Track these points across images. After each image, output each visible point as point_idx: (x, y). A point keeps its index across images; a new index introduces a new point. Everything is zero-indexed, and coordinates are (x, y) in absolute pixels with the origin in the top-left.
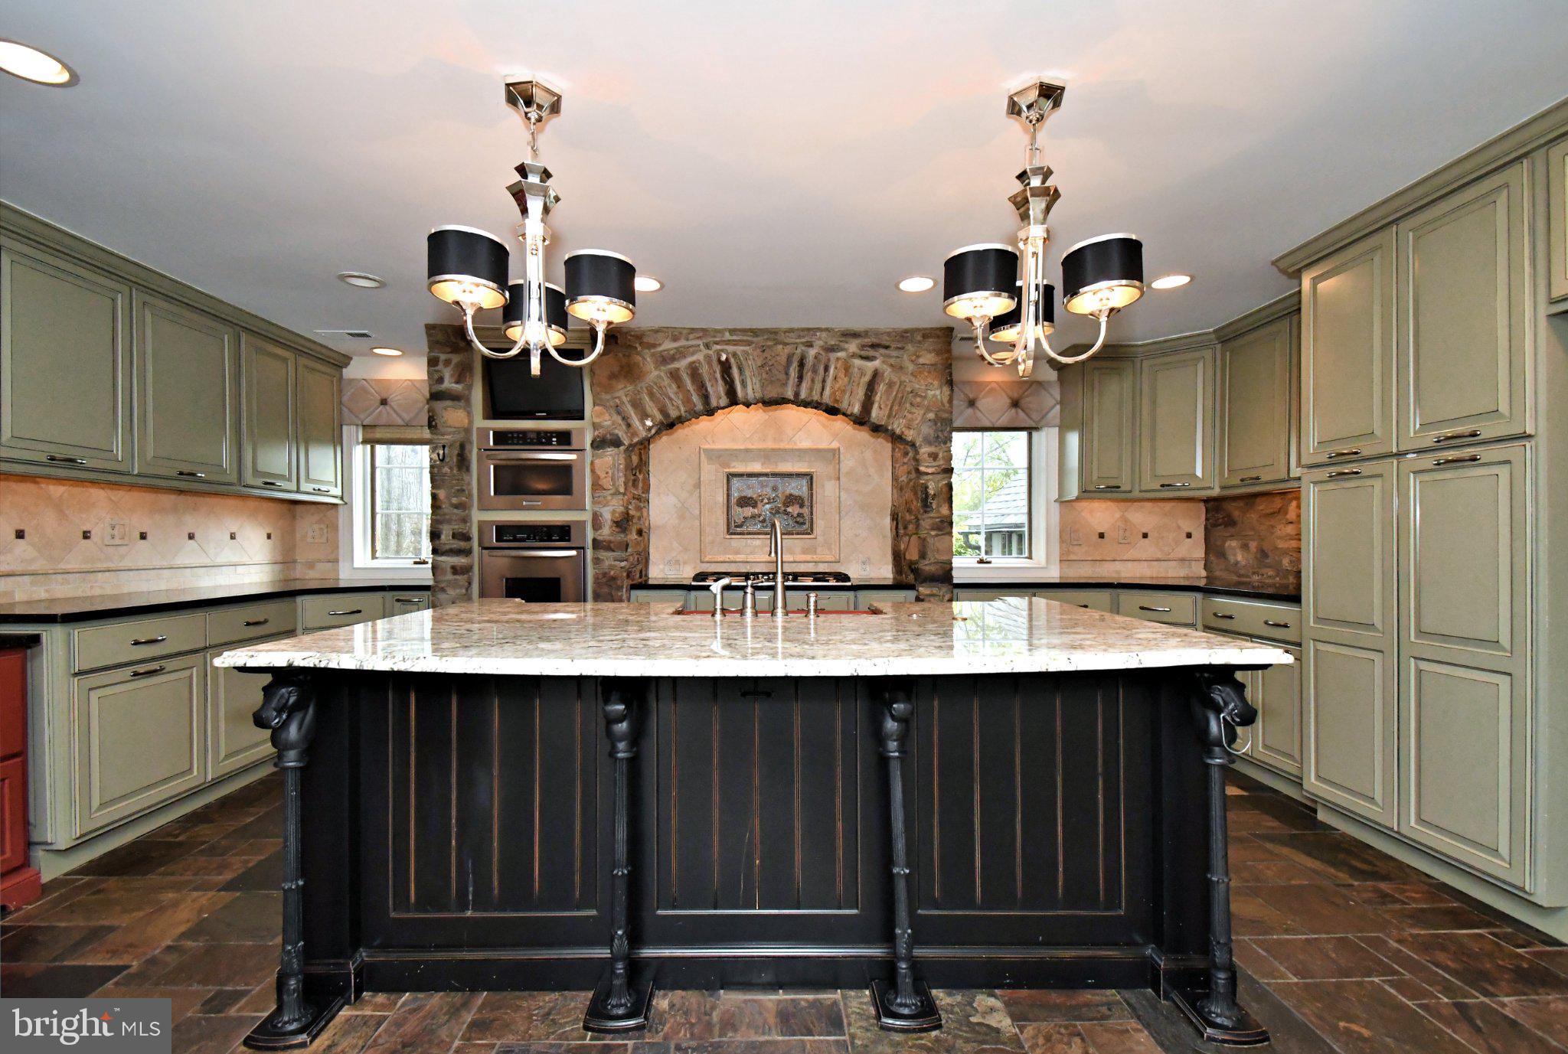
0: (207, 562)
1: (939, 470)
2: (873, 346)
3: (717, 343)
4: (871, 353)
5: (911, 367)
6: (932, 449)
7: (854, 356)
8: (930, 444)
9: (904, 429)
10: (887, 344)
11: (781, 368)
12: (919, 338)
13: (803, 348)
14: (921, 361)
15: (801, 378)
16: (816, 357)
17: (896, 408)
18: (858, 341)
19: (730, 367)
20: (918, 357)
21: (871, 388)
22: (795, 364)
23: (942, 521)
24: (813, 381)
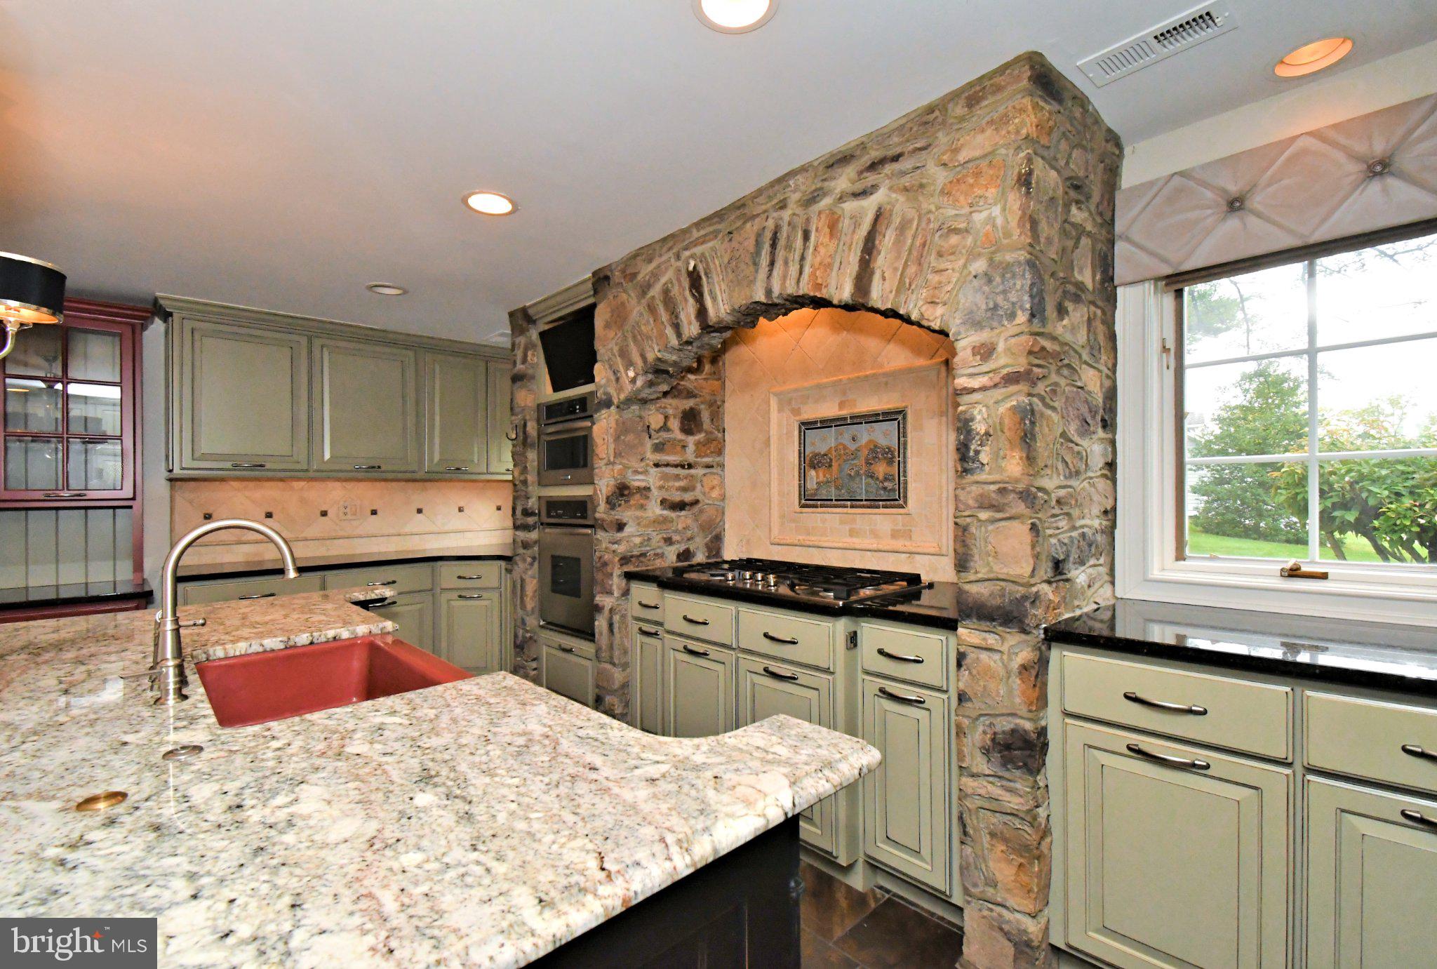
0: (435, 529)
1: (997, 379)
2: (874, 166)
3: (686, 249)
4: (871, 178)
5: (940, 177)
6: (983, 336)
7: (841, 199)
8: (977, 325)
9: (923, 309)
10: (898, 150)
11: (748, 260)
12: (959, 110)
13: (775, 215)
14: (962, 157)
15: (772, 263)
16: (789, 224)
17: (912, 269)
18: (850, 171)
19: (700, 278)
20: (956, 151)
21: (869, 247)
22: (766, 248)
23: (1002, 491)
24: (786, 263)
